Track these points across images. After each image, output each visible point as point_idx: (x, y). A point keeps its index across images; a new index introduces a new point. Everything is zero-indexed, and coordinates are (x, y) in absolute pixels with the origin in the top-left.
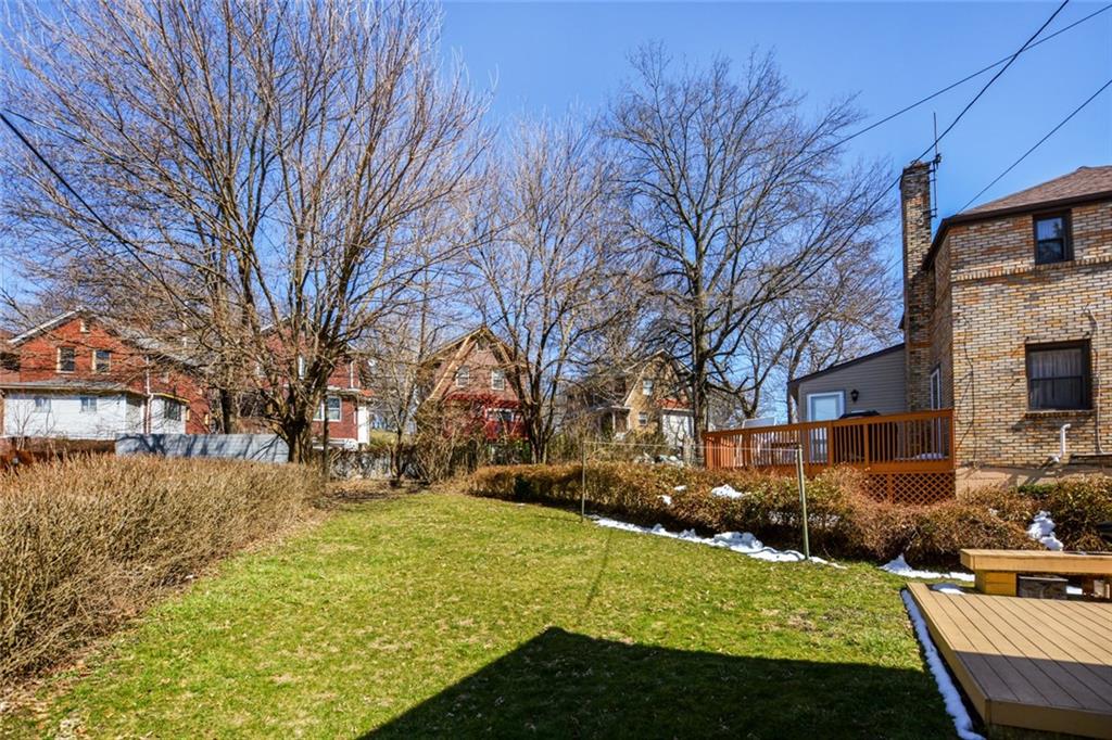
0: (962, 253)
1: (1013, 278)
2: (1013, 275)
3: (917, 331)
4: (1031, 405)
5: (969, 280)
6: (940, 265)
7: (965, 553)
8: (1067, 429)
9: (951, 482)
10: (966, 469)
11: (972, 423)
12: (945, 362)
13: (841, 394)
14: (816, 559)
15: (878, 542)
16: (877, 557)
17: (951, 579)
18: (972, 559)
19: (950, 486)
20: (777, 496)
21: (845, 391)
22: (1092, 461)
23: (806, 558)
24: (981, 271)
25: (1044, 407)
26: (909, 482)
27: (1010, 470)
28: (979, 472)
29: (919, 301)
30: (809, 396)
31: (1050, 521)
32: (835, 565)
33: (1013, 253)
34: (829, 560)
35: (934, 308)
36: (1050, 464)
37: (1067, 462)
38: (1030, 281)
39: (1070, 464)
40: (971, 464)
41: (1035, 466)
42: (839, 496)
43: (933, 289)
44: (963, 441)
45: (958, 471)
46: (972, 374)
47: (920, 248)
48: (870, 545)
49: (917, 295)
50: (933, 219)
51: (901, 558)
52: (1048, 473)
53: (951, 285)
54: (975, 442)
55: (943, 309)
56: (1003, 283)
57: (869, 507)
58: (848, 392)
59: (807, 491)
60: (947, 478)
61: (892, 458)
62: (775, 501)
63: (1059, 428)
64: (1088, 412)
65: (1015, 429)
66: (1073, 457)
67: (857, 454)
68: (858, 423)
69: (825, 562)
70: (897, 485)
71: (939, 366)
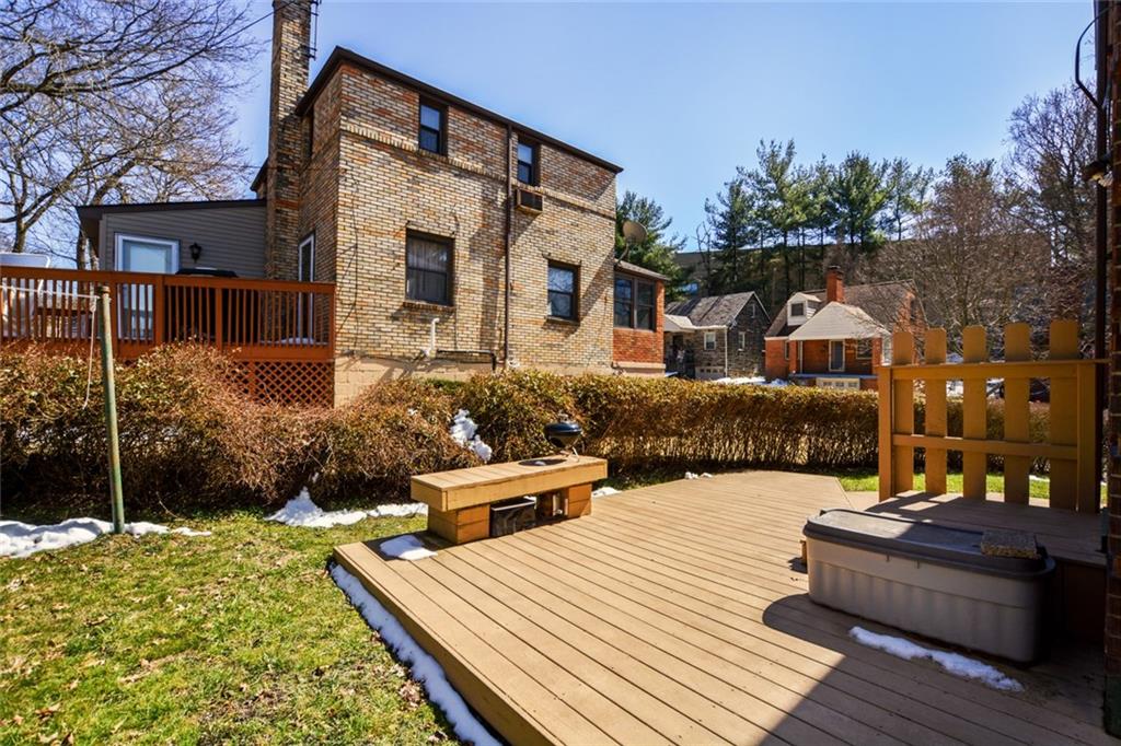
0: (354, 100)
1: (398, 152)
2: (400, 149)
3: (286, 186)
4: (408, 296)
5: (358, 135)
6: (322, 111)
7: (417, 482)
8: (437, 324)
9: (329, 374)
10: (347, 359)
11: (355, 305)
12: (324, 228)
13: (174, 245)
14: (142, 528)
15: (266, 474)
16: (264, 501)
17: (381, 517)
18: (444, 494)
19: (329, 379)
20: (39, 398)
21: (180, 242)
22: (452, 357)
23: (117, 530)
24: (370, 131)
25: (418, 299)
26: (278, 373)
27: (388, 362)
28: (359, 363)
29: (290, 150)
30: (120, 239)
31: (471, 422)
32: (186, 531)
33: (399, 125)
34: (170, 522)
35: (309, 162)
36: (421, 358)
37: (434, 356)
38: (414, 163)
39: (436, 358)
40: (351, 354)
41: (409, 358)
42: (193, 395)
43: (310, 139)
44: (345, 325)
45: (338, 361)
46: (356, 247)
47: (295, 87)
48: (252, 479)
49: (288, 143)
50: (311, 60)
51: (305, 494)
52: (419, 367)
53: (340, 133)
54: (356, 327)
55: (324, 162)
56: (391, 154)
57: (246, 413)
58: (186, 246)
59: (119, 386)
60: (325, 369)
61: (255, 340)
62: (32, 409)
63: (430, 323)
64: (451, 308)
65: (394, 318)
66: (439, 352)
67: (204, 330)
68: (208, 285)
69: (161, 529)
70: (262, 377)
71: (314, 232)
